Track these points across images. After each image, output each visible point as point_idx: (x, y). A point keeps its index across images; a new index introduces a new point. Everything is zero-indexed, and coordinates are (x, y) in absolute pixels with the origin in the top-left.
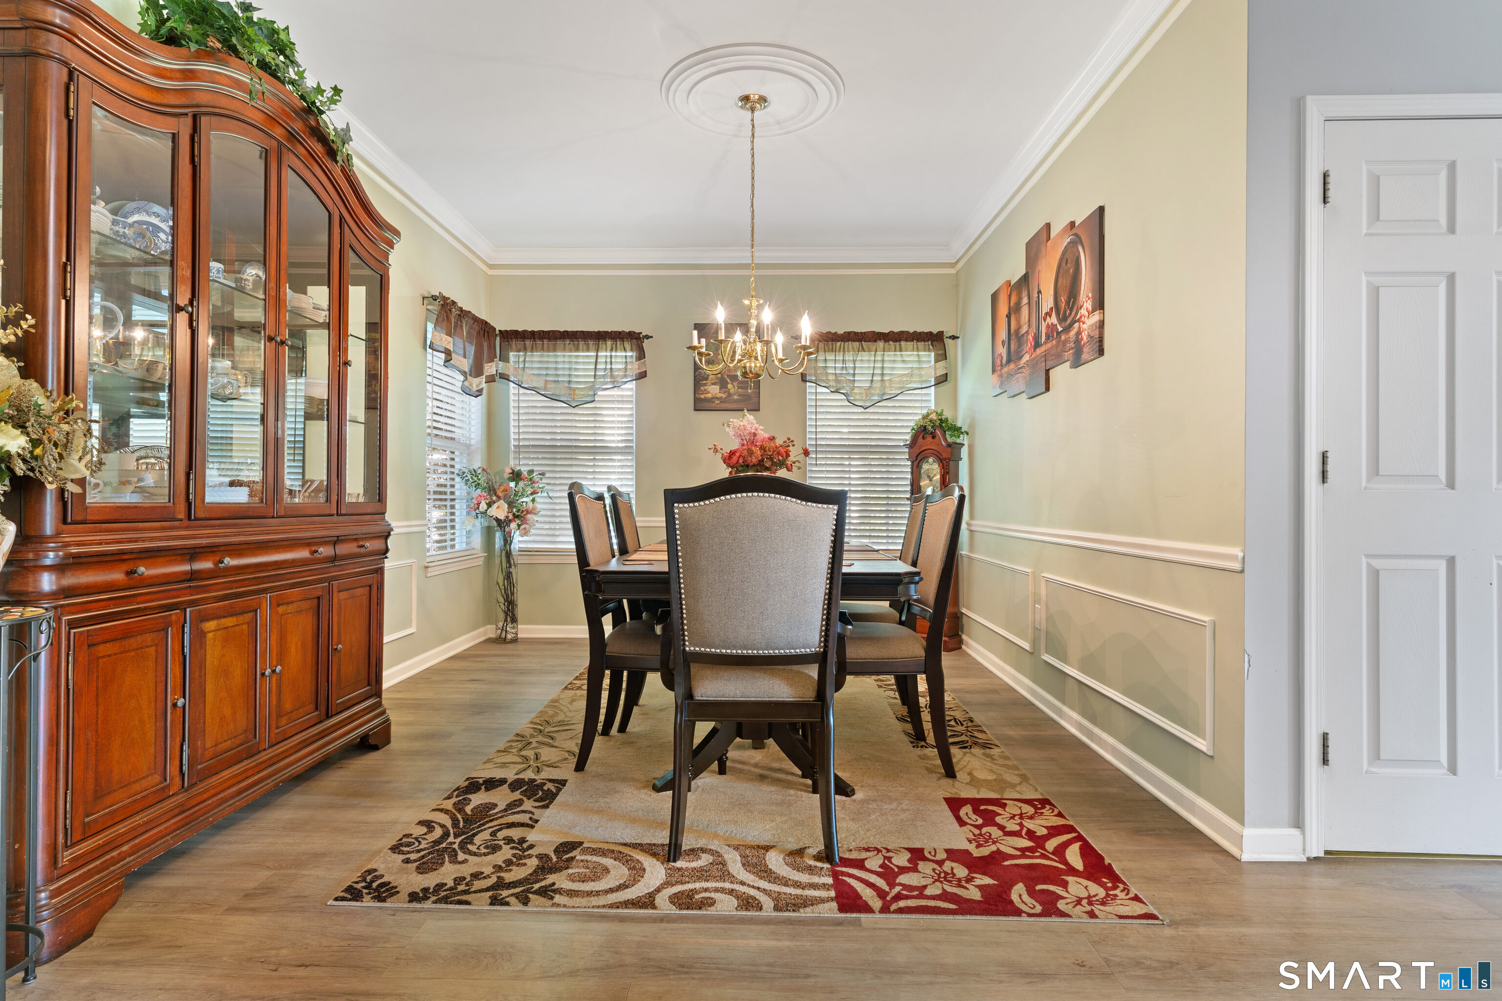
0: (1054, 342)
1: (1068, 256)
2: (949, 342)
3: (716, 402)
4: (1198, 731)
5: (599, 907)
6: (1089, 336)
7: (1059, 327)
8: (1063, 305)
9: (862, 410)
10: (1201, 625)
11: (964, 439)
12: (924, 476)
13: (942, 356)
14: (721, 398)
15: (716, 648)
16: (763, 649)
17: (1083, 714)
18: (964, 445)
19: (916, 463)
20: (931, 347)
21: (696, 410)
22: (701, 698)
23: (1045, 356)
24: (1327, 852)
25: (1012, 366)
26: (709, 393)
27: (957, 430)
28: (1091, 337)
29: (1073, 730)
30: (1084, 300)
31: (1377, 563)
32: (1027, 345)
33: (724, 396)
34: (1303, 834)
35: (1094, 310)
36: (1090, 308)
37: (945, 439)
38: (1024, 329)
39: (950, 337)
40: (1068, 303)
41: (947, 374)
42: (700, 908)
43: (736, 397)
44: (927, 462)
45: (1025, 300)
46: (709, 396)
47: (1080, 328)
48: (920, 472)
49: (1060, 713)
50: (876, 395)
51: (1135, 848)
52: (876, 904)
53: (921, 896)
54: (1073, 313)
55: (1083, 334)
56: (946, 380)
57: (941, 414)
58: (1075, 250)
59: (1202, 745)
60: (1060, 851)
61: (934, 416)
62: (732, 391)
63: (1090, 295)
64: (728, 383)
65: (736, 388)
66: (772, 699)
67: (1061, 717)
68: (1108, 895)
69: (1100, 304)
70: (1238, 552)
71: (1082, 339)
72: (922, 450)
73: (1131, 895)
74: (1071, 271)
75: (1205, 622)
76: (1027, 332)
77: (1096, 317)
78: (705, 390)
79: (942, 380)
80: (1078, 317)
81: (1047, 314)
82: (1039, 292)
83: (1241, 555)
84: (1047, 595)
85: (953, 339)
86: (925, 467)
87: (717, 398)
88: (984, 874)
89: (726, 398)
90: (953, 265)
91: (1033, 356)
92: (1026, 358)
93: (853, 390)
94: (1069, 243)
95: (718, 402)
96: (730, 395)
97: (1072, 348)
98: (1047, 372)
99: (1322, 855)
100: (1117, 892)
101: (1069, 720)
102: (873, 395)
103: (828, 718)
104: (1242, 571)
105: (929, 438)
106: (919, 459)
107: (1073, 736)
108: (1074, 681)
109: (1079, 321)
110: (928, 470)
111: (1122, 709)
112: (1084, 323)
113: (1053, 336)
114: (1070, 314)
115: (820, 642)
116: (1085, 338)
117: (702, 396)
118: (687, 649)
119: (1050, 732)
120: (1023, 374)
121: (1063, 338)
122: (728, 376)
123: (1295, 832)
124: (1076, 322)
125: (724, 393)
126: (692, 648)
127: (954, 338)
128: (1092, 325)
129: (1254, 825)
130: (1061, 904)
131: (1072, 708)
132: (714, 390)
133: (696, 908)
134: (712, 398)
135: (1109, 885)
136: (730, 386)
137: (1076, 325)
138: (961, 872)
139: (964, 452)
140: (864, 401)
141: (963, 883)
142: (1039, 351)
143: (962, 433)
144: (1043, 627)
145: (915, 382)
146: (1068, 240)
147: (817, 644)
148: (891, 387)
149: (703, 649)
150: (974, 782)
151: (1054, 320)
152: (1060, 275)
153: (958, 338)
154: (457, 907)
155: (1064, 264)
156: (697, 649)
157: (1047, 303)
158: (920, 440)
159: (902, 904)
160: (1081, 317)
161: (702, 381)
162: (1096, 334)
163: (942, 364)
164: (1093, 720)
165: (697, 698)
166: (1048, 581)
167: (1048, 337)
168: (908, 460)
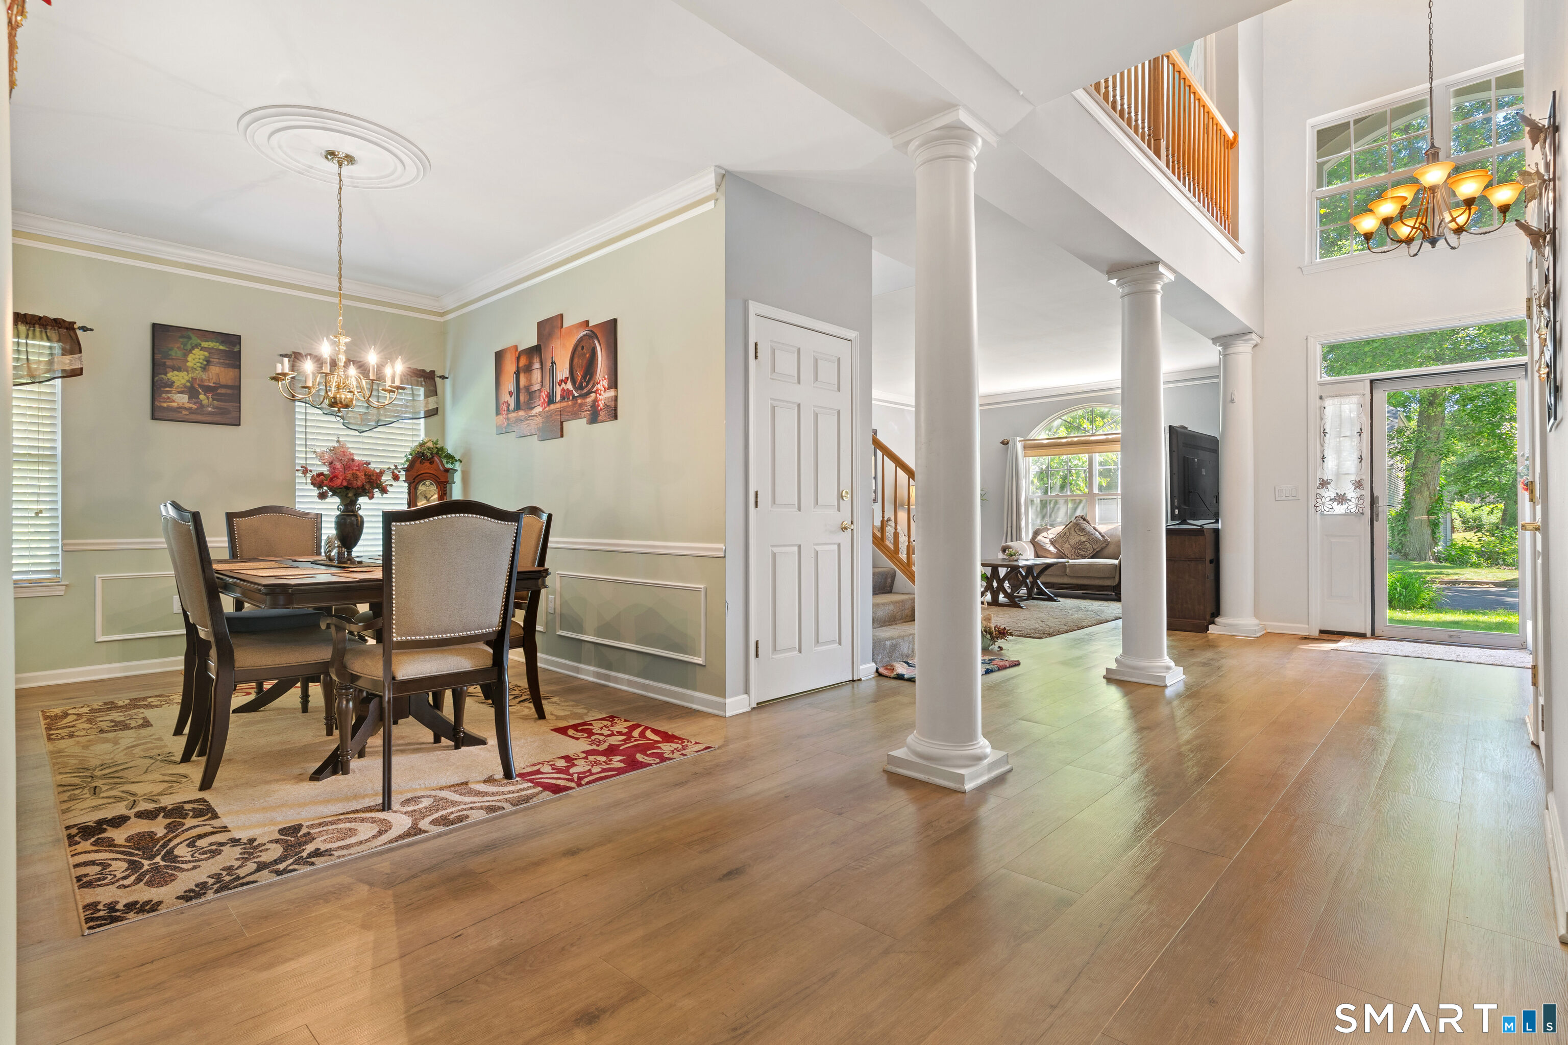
0: (570, 403)
1: (583, 343)
2: (438, 380)
3: (184, 412)
4: (694, 653)
5: (380, 846)
6: (605, 404)
7: (574, 392)
8: (580, 378)
9: (356, 433)
10: (698, 590)
11: (458, 466)
12: (420, 497)
13: (432, 392)
14: (190, 409)
15: (420, 636)
16: (458, 632)
17: (600, 666)
18: (457, 470)
19: (413, 485)
20: (423, 383)
21: (153, 418)
22: (403, 678)
23: (561, 412)
24: (758, 704)
25: (521, 413)
26: (174, 401)
27: (451, 458)
28: (608, 406)
29: (591, 679)
30: (600, 379)
31: (775, 550)
32: (540, 400)
33: (195, 407)
34: (749, 696)
35: (609, 388)
36: (606, 386)
37: (443, 465)
38: (536, 387)
39: (440, 377)
40: (584, 377)
41: (437, 408)
42: (461, 821)
43: (210, 409)
44: (424, 484)
45: (537, 365)
46: (175, 405)
47: (596, 397)
48: (417, 493)
49: (578, 670)
50: (372, 421)
51: (675, 725)
52: (573, 785)
53: (592, 774)
54: (590, 386)
55: (600, 402)
56: (437, 414)
57: (436, 443)
58: (591, 342)
59: (699, 660)
60: (642, 735)
61: (430, 445)
62: (205, 402)
63: (606, 377)
64: (200, 394)
65: (210, 399)
66: (460, 670)
67: (578, 673)
68: (683, 746)
69: (614, 384)
70: (722, 546)
71: (598, 405)
72: (419, 473)
73: (693, 743)
74: (588, 355)
75: (701, 588)
76: (540, 390)
77: (611, 393)
78: (169, 398)
79: (432, 413)
80: (594, 389)
81: (561, 381)
82: (553, 363)
83: (724, 547)
84: (561, 587)
85: (443, 379)
86: (421, 488)
87: (185, 409)
88: (615, 755)
89: (196, 409)
90: (442, 314)
91: (547, 409)
92: (538, 409)
93: (348, 414)
94: (584, 335)
95: (187, 413)
96: (202, 406)
97: (589, 410)
98: (562, 423)
99: (756, 706)
100: (686, 743)
101: (587, 673)
102: (369, 420)
103: (504, 677)
104: (725, 557)
105: (427, 464)
106: (416, 481)
107: (593, 683)
108: (589, 645)
109: (596, 392)
110: (425, 491)
111: (635, 654)
112: (600, 395)
113: (569, 398)
114: (587, 386)
115: (499, 622)
116: (601, 405)
117: (165, 405)
118: (395, 639)
119: (576, 683)
120: (535, 421)
121: (579, 401)
122: (199, 385)
123: (746, 696)
124: (592, 392)
125: (195, 403)
126: (399, 638)
127: (443, 377)
128: (609, 398)
129: (731, 697)
130: (665, 755)
131: (589, 664)
132: (182, 399)
133: (458, 822)
134: (177, 408)
135: (680, 742)
136: (202, 397)
137: (593, 395)
138: (603, 759)
139: (458, 477)
140: (359, 425)
141: (608, 762)
142: (552, 407)
143: (456, 461)
144: (558, 611)
145: (410, 413)
146: (585, 333)
147: (497, 624)
148: (385, 415)
149: (409, 638)
150: (558, 718)
151: (569, 386)
152: (576, 356)
153: (447, 378)
154: (240, 889)
155: (580, 349)
156: (404, 638)
157: (563, 371)
158: (418, 464)
159: (586, 780)
160: (597, 390)
161: (165, 387)
162: (612, 404)
163: (432, 399)
164: (609, 667)
165: (400, 679)
166: (562, 576)
167: (563, 398)
168: (405, 481)
